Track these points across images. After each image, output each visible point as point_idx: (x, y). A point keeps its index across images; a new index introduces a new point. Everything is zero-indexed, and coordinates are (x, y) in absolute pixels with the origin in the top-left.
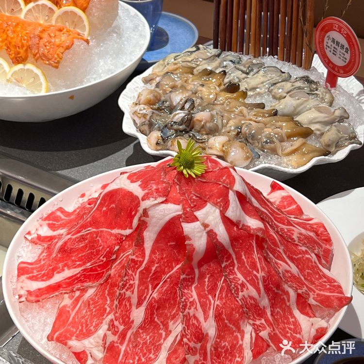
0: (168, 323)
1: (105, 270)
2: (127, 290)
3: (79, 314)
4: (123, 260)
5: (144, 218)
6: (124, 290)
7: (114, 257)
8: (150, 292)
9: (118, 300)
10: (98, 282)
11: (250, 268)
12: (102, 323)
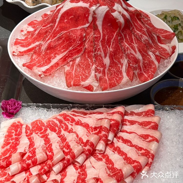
0: (120, 61)
1: (82, 47)
2: (98, 52)
3: (77, 72)
4: (90, 38)
5: (95, 15)
6: (96, 52)
7: (85, 39)
8: (108, 49)
9: (95, 58)
10: (81, 53)
11: (140, 28)
12: (91, 71)
